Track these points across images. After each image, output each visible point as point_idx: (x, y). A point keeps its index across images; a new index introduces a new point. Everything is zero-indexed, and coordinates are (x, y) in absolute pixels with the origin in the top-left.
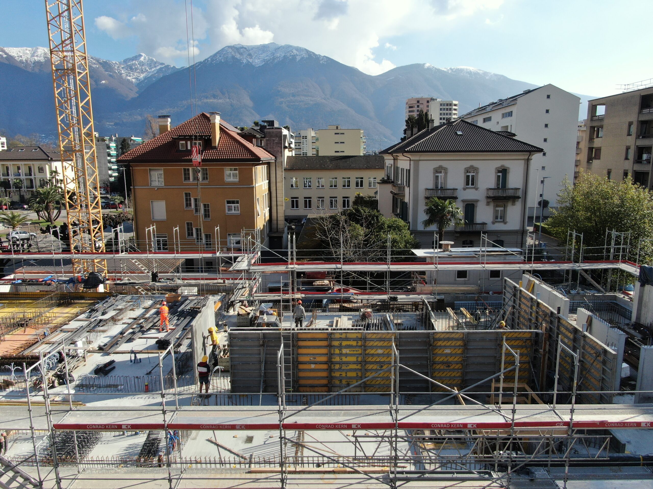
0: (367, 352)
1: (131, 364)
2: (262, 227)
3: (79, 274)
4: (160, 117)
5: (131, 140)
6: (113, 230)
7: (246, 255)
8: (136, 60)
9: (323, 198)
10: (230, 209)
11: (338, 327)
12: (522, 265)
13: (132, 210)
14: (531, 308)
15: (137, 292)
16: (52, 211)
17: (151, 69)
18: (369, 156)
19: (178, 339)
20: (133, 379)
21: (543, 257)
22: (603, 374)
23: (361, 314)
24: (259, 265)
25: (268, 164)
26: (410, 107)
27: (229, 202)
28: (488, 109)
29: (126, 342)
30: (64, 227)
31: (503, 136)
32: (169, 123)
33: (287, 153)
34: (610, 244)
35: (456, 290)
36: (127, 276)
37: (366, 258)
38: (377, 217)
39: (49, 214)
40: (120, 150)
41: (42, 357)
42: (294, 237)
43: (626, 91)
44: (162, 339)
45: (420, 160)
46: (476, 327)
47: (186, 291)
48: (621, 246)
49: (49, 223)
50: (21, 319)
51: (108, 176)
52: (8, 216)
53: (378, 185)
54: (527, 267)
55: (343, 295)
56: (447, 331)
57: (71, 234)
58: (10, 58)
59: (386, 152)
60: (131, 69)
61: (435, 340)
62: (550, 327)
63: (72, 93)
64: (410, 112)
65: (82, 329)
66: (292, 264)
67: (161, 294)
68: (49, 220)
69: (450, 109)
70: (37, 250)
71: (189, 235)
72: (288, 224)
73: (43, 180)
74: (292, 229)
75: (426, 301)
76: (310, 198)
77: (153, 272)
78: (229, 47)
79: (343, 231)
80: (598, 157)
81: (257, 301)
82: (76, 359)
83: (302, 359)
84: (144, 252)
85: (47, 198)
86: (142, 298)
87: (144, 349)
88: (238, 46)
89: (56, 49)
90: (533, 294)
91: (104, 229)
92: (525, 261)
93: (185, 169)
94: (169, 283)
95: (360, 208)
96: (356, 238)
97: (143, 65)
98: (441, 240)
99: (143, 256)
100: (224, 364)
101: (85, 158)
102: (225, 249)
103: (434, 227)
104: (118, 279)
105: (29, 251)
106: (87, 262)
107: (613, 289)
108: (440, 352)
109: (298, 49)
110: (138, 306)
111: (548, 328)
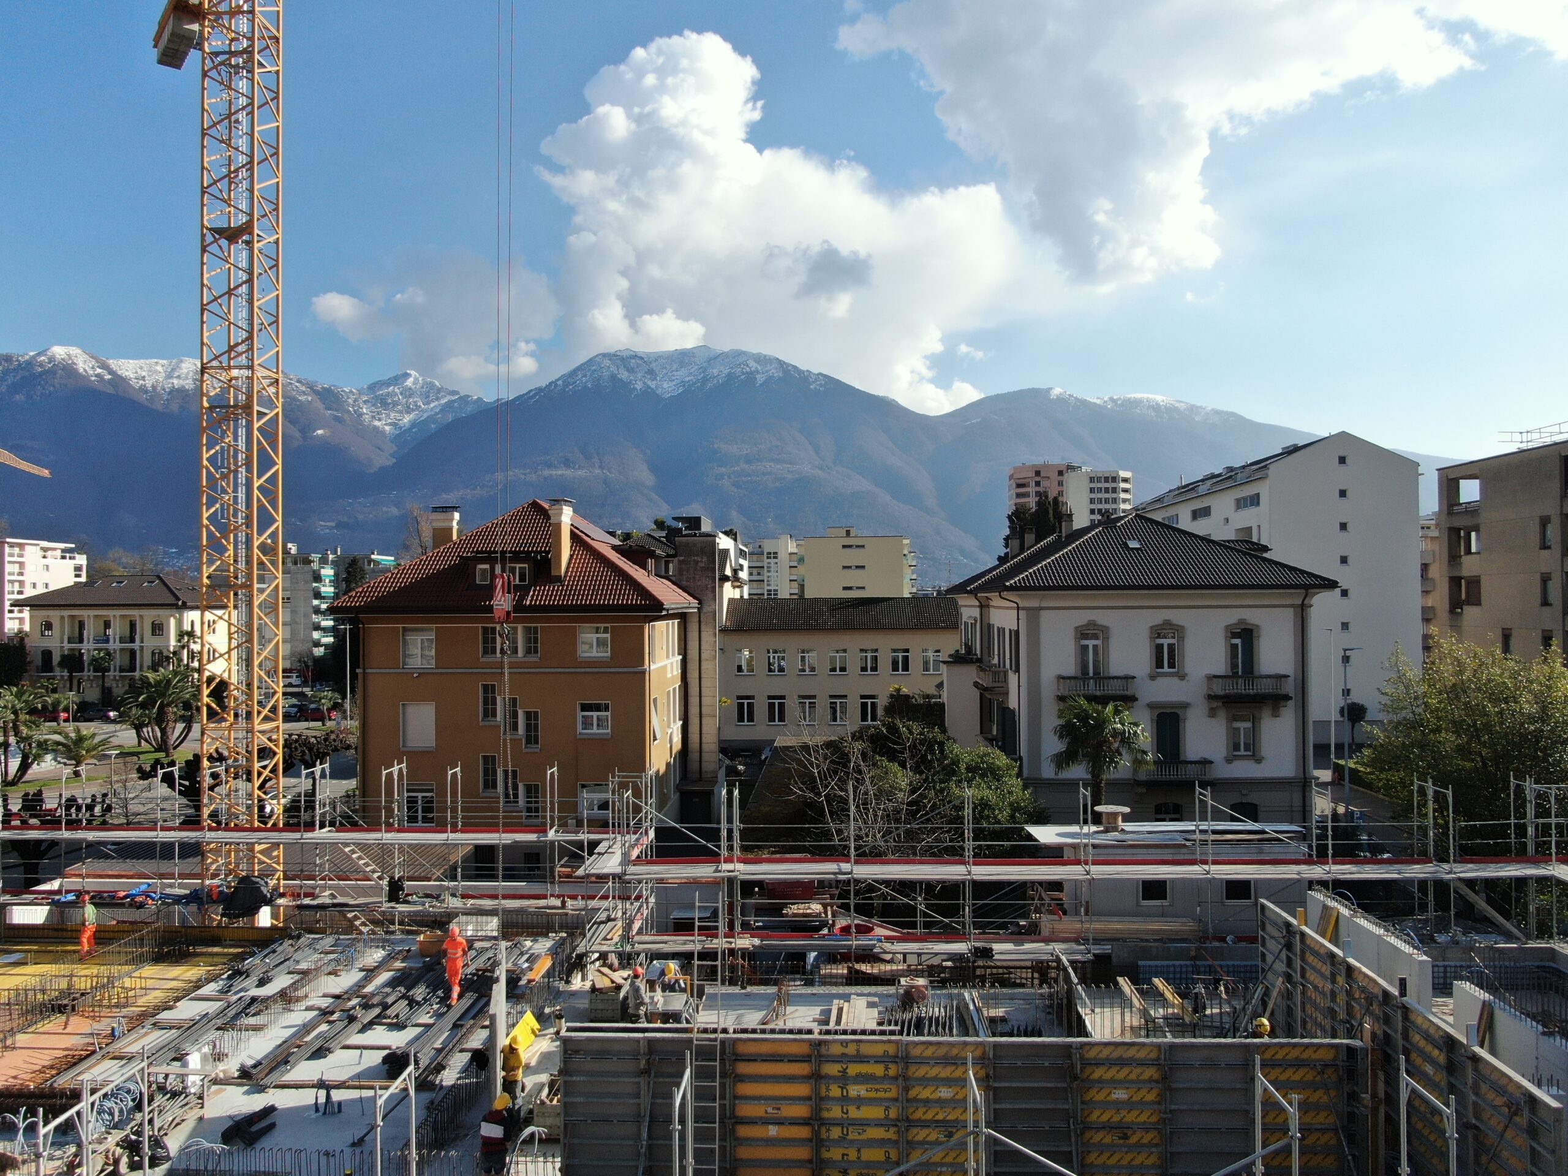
0: (912, 1093)
1: (314, 1115)
2: (663, 769)
3: (216, 882)
4: (436, 509)
5: (370, 561)
6: (304, 772)
7: (619, 837)
8: (396, 385)
9: (814, 697)
10: (587, 724)
11: (842, 1027)
12: (1303, 867)
13: (357, 723)
14: (1334, 981)
15: (350, 928)
16: (171, 724)
17: (428, 403)
18: (926, 597)
19: (439, 1051)
20: (315, 1157)
21: (1360, 847)
22: (1533, 1163)
23: (901, 991)
24: (649, 863)
25: (683, 618)
26: (1019, 486)
27: (585, 708)
28: (1203, 489)
29: (308, 1059)
30: (193, 767)
31: (1238, 551)
32: (455, 524)
33: (729, 592)
34: (1524, 815)
35: (1138, 931)
36: (330, 888)
37: (914, 847)
38: (941, 745)
39: (163, 732)
40: (344, 585)
41: (85, 1094)
42: (736, 792)
43: (1524, 446)
44: (399, 1052)
45: (1042, 608)
46: (1194, 1029)
47: (470, 927)
48: (1553, 820)
49: (163, 754)
50: (61, 992)
51: (311, 644)
52: (67, 737)
53: (945, 666)
54: (1317, 872)
55: (856, 942)
56: (1119, 1039)
57: (208, 781)
58: (118, 381)
59: (961, 588)
60: (384, 404)
61: (1087, 1063)
62: (1385, 1033)
63: (241, 457)
64: (1018, 495)
65: (205, 1020)
66: (729, 860)
67: (409, 932)
68: (163, 746)
69: (1114, 490)
70: (123, 820)
71: (486, 786)
72: (728, 762)
73: (161, 653)
74: (738, 773)
75: (1064, 958)
76: (783, 697)
77: (392, 878)
78: (604, 355)
79: (857, 780)
80: (1474, 599)
81: (643, 955)
82: (181, 1100)
83: (746, 1110)
84: (374, 827)
85: (162, 695)
86: (361, 944)
87: (352, 1078)
88: (625, 354)
89: (215, 363)
90: (1337, 945)
91: (285, 771)
92: (1310, 855)
93: (485, 630)
94: (430, 907)
95: (898, 722)
96: (889, 795)
97: (410, 396)
98: (1097, 801)
99: (371, 837)
100: (549, 1121)
101: (256, 603)
102: (571, 822)
103: (1078, 771)
104: (306, 895)
105: (104, 822)
106: (237, 851)
107: (1544, 932)
108: (1100, 1097)
109: (760, 359)
110: (349, 963)
111: (1379, 1033)
